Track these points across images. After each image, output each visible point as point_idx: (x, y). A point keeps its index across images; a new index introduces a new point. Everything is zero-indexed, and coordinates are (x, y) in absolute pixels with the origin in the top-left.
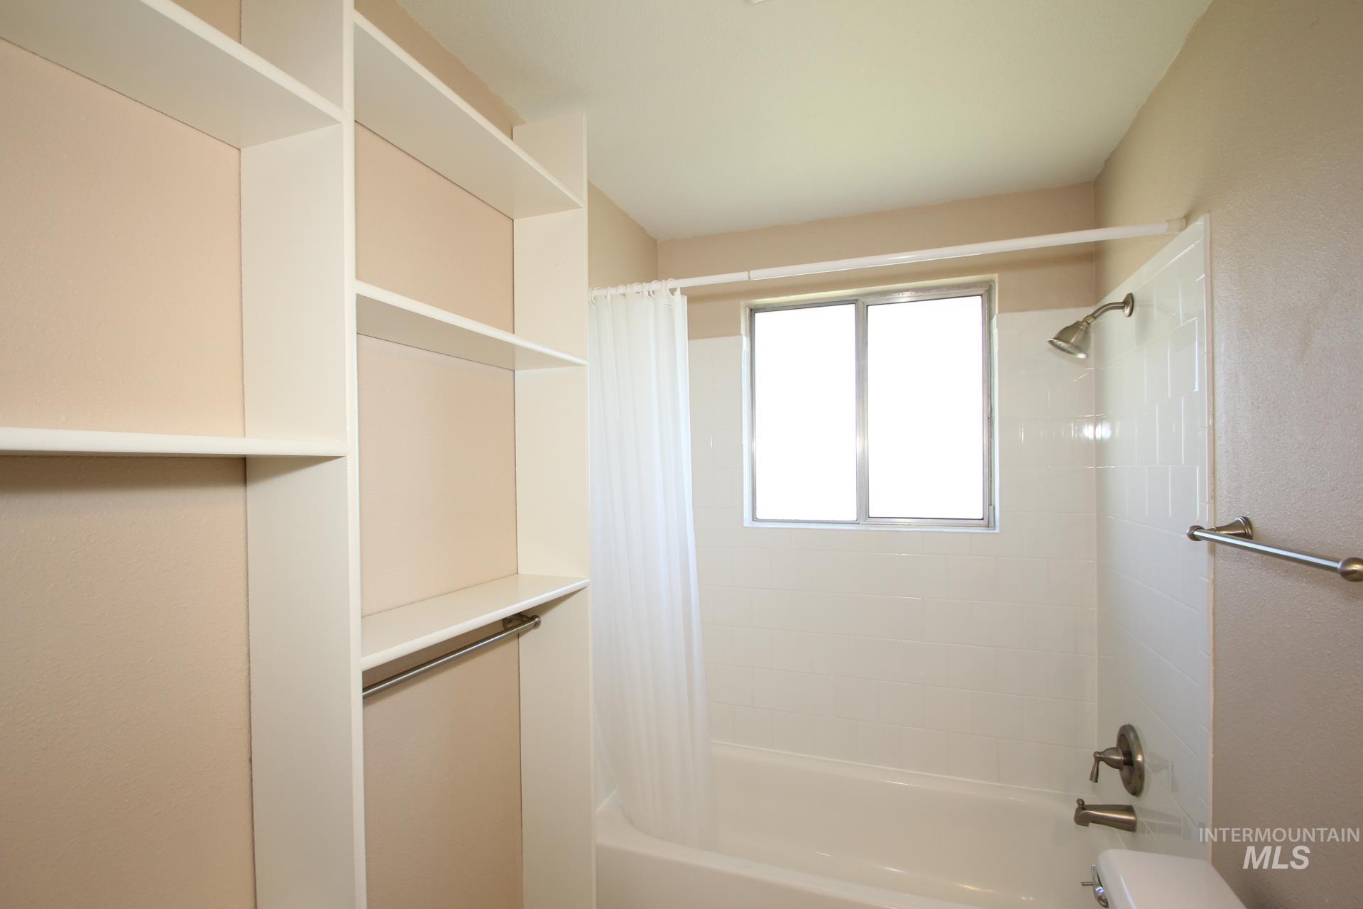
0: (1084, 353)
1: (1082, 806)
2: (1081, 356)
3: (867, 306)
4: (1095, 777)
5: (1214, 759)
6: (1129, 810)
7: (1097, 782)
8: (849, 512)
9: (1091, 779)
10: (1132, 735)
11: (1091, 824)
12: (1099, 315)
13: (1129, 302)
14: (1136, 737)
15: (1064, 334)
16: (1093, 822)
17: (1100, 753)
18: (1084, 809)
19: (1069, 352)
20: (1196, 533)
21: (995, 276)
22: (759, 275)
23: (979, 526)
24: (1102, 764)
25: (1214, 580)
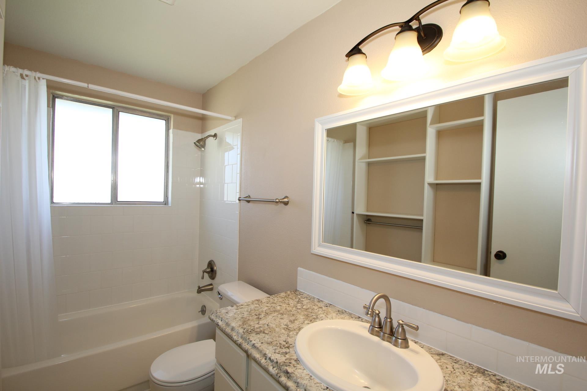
0: (204, 148)
1: (199, 288)
2: (203, 149)
3: (119, 112)
4: (203, 278)
5: (239, 258)
6: (211, 285)
7: (203, 279)
8: (107, 199)
9: (202, 279)
10: (213, 262)
11: (202, 292)
12: (208, 138)
13: (215, 136)
14: (214, 262)
15: (199, 141)
16: (203, 291)
17: (204, 270)
18: (200, 288)
19: (200, 148)
20: (240, 199)
21: (172, 116)
22: (92, 87)
23: (163, 204)
24: (205, 273)
25: (240, 212)
